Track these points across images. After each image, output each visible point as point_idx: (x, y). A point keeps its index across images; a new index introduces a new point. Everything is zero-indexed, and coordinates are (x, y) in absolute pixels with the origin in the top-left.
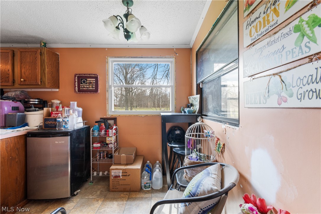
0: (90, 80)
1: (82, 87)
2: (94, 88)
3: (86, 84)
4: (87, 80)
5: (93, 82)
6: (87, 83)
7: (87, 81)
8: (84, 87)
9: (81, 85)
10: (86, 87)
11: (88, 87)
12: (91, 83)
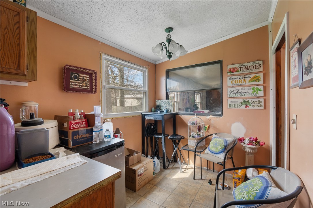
0: (84, 77)
1: (72, 84)
2: (88, 86)
3: (78, 80)
4: (80, 75)
5: (87, 80)
6: (80, 79)
7: (80, 77)
8: (76, 85)
9: (71, 81)
10: (78, 84)
11: (80, 85)
12: (84, 80)
